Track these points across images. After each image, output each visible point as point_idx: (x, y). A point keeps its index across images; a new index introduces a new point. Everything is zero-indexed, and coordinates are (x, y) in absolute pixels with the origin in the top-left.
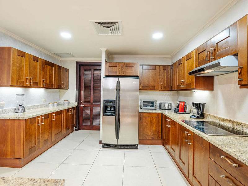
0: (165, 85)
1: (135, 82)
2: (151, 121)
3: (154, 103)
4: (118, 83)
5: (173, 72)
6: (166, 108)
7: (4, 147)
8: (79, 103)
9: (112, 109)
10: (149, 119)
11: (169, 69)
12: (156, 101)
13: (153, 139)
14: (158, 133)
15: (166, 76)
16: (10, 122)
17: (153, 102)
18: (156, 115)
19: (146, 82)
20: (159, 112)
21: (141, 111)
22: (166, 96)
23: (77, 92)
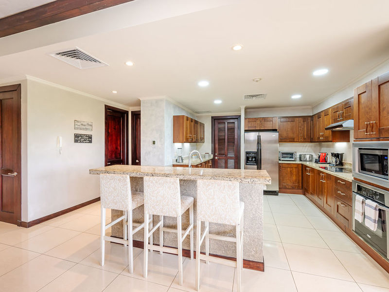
0: (305, 137)
1: (275, 136)
2: (291, 171)
3: (294, 155)
4: (259, 137)
5: (313, 125)
6: (306, 159)
8: (215, 156)
9: (254, 160)
10: (289, 169)
11: (309, 121)
12: (296, 152)
13: (293, 188)
14: (298, 183)
15: (306, 128)
17: (292, 154)
18: (296, 166)
19: (285, 135)
20: (299, 163)
21: (280, 162)
22: (307, 148)
23: (213, 145)
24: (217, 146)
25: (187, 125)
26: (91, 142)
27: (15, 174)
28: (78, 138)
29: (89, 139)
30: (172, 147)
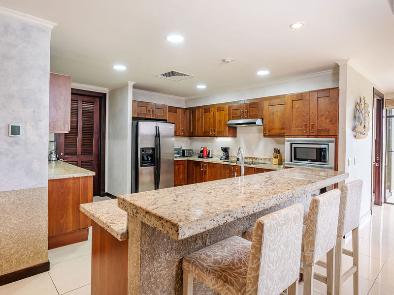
0: (185, 130)
3: (180, 151)
4: (157, 129)
5: (193, 118)
6: (188, 155)
7: (62, 218)
9: (149, 159)
12: (182, 148)
14: (184, 181)
15: (185, 121)
16: (71, 181)
18: (182, 163)
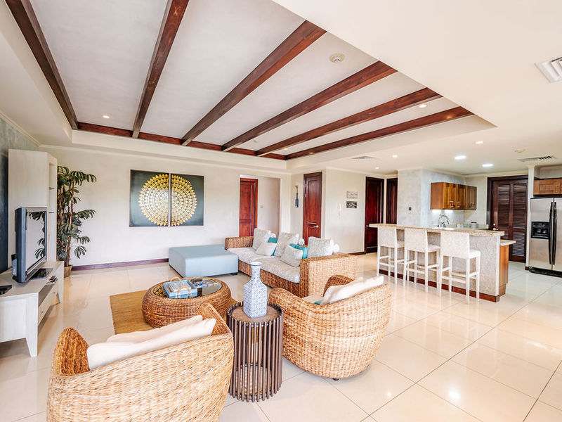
4: (554, 204)
9: (544, 232)
24: (496, 214)
25: (447, 192)
26: (356, 207)
27: (317, 226)
28: (349, 204)
29: (355, 205)
30: (429, 214)
